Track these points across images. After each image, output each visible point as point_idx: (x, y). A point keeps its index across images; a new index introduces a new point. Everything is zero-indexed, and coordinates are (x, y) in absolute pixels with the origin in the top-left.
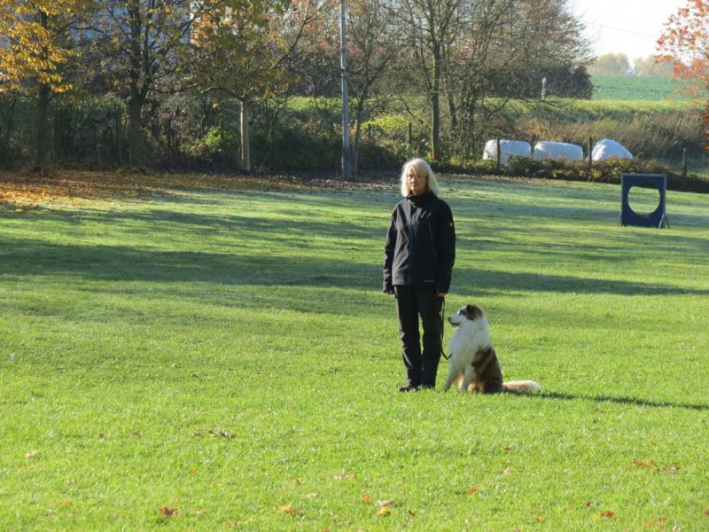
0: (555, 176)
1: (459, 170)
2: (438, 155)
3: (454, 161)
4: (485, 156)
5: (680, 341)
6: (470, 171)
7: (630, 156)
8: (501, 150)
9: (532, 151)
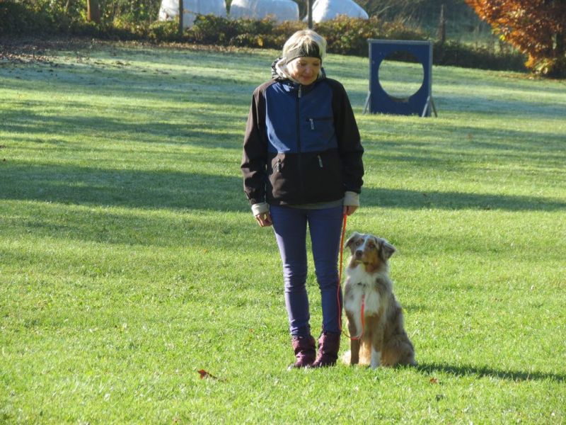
0: (261, 43)
1: (125, 35)
2: (95, 15)
3: (117, 23)
4: (162, 16)
5: (509, 279)
6: (142, 37)
7: (365, 15)
8: (184, 7)
9: (228, 7)
